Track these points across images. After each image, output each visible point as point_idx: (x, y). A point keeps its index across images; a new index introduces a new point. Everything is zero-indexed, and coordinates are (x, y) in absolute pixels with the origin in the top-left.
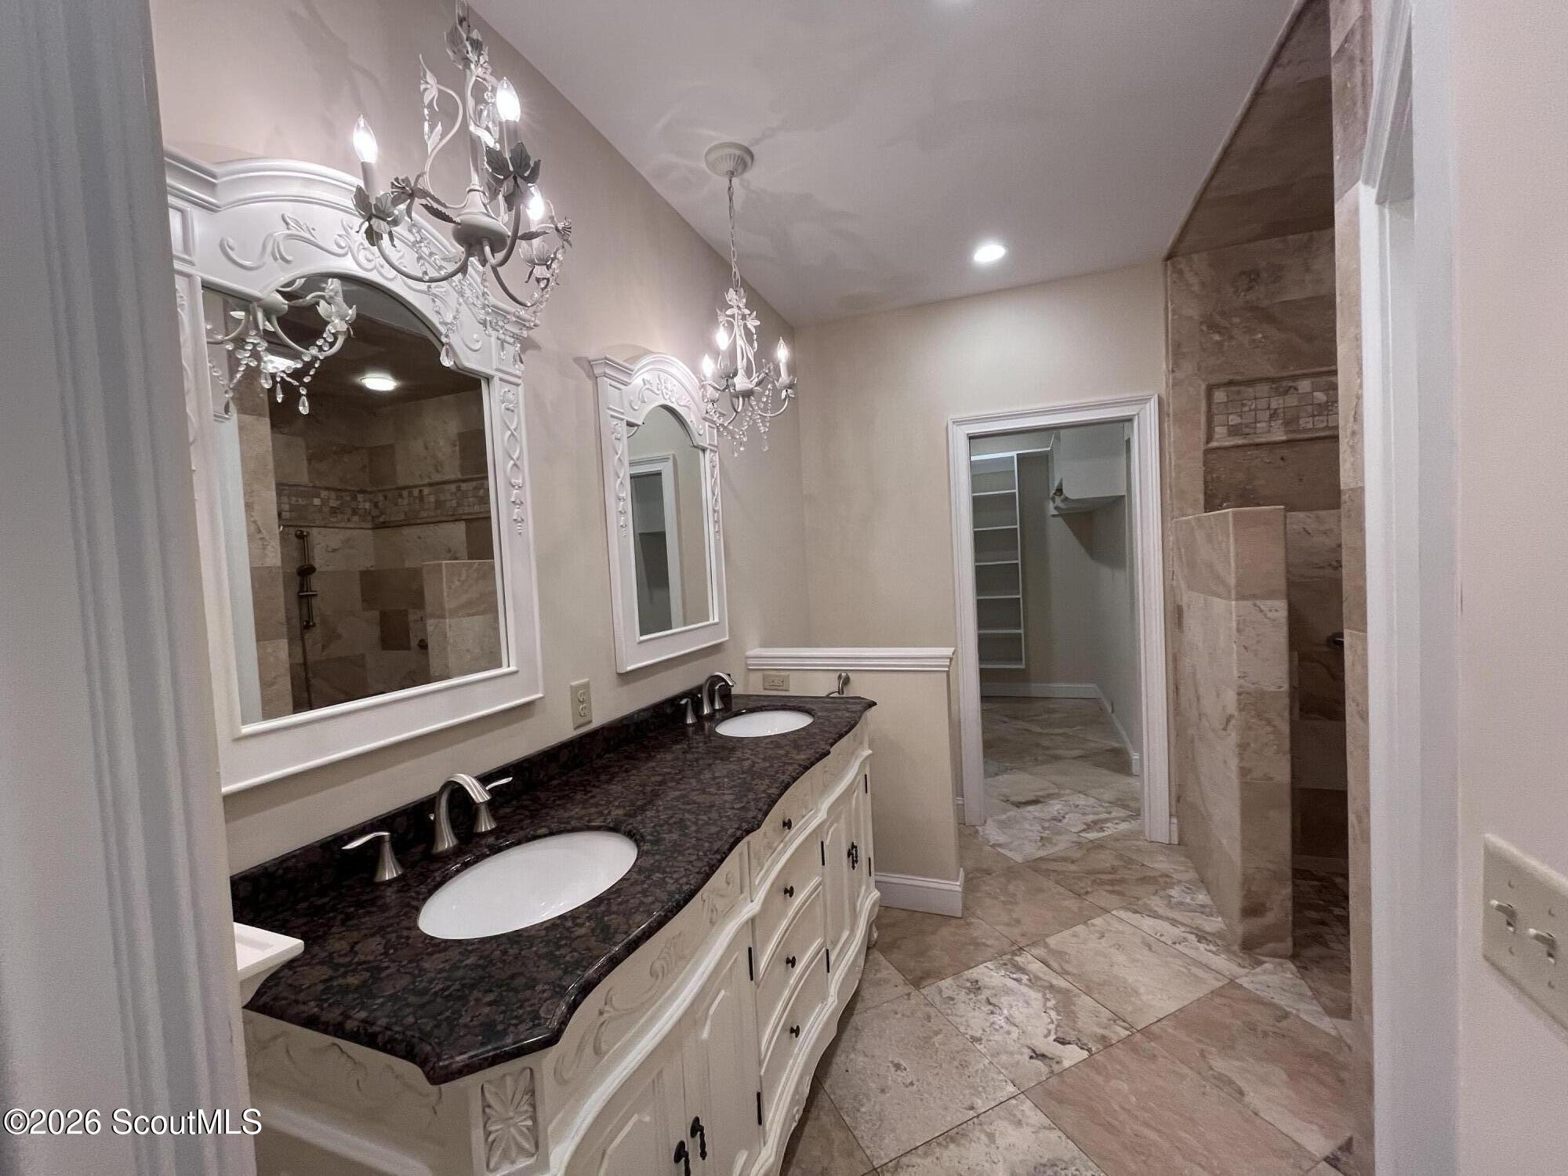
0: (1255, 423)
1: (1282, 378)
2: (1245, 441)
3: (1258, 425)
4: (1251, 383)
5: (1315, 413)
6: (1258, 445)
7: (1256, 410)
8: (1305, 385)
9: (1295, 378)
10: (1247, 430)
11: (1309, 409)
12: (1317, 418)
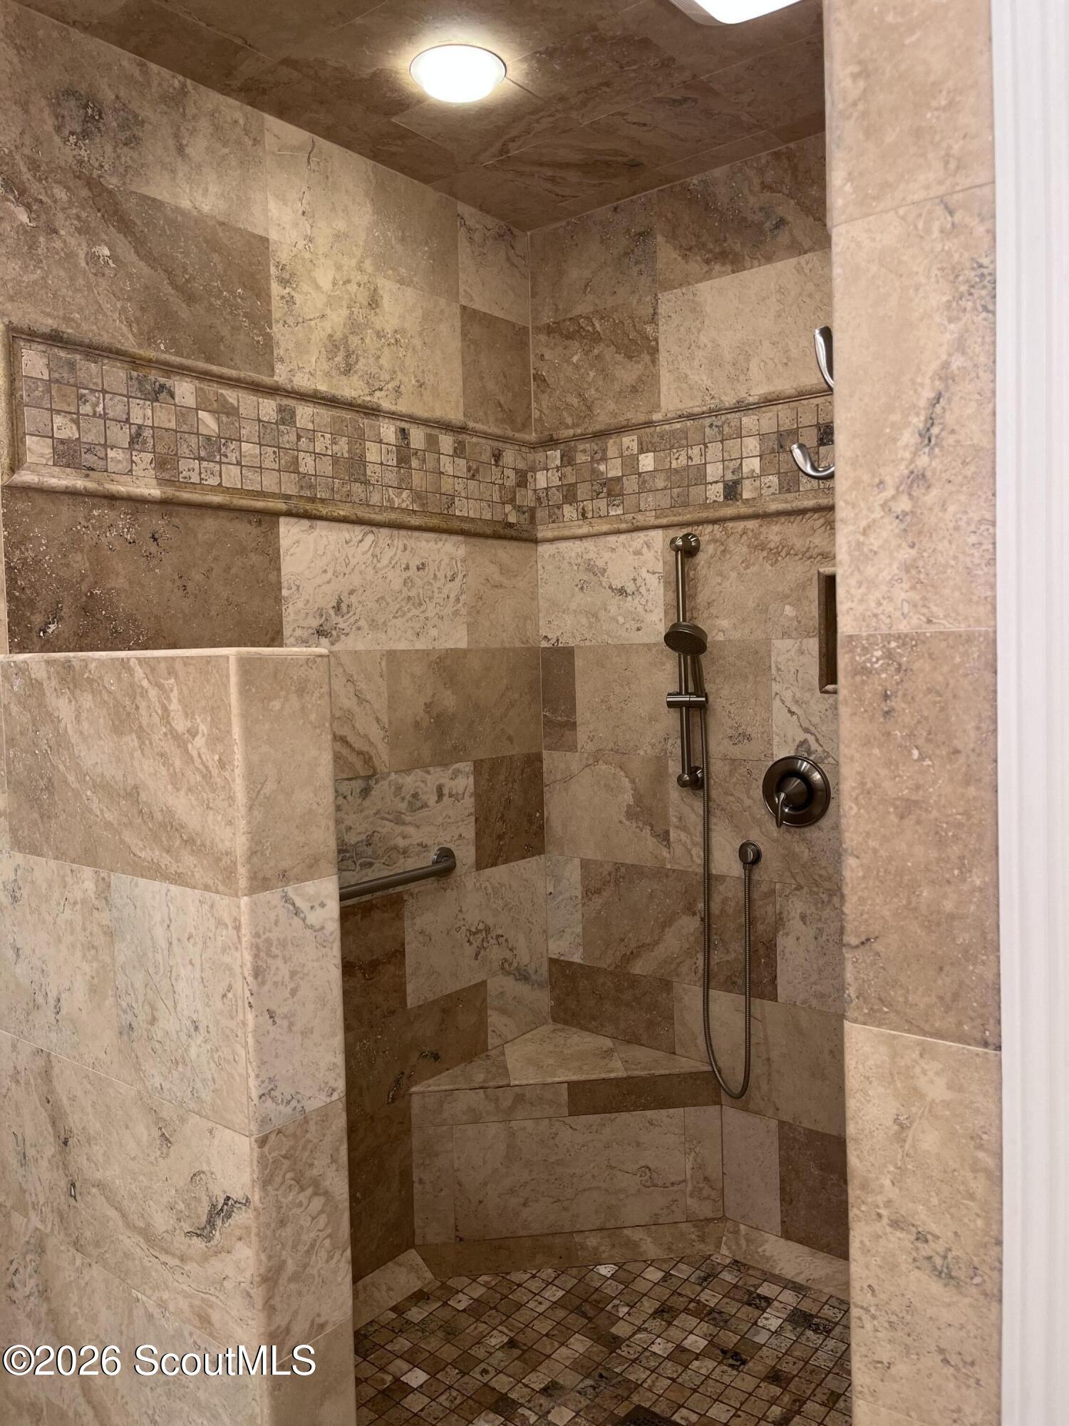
0: (105, 446)
1: (150, 363)
2: (91, 485)
3: (111, 454)
4: (94, 351)
5: (203, 454)
6: (112, 498)
7: (104, 417)
8: (185, 390)
9: (170, 369)
10: (89, 459)
11: (193, 440)
12: (205, 464)
